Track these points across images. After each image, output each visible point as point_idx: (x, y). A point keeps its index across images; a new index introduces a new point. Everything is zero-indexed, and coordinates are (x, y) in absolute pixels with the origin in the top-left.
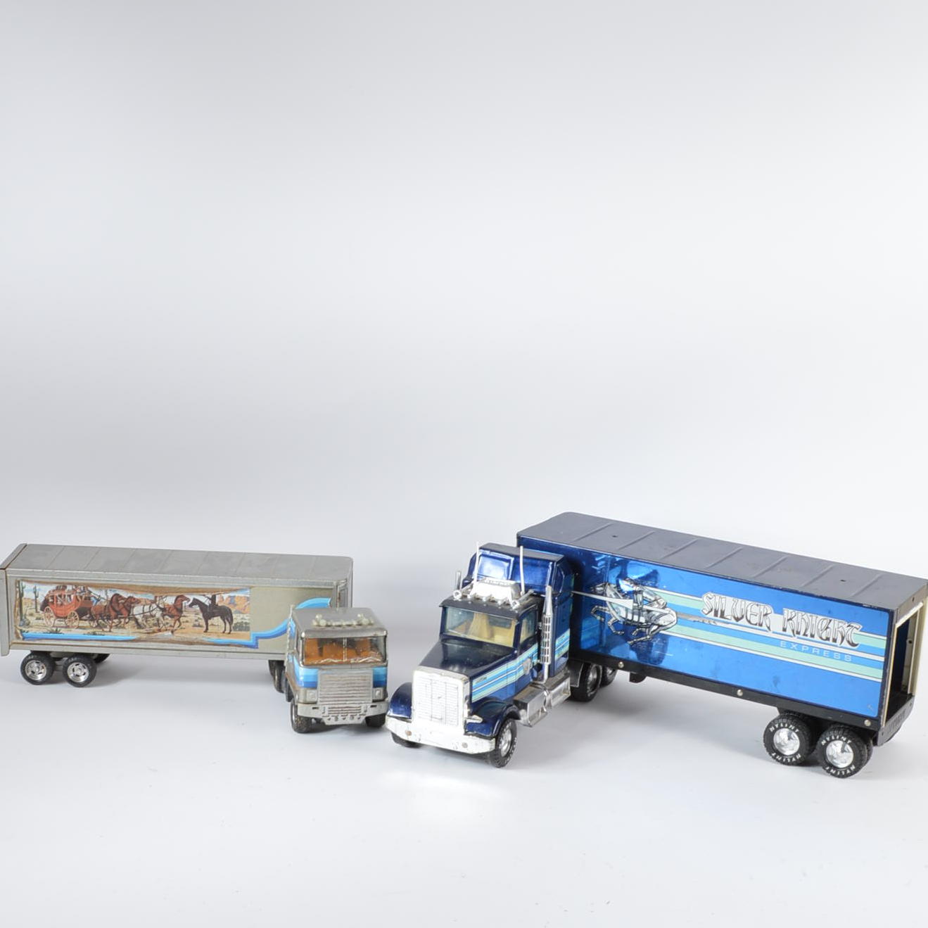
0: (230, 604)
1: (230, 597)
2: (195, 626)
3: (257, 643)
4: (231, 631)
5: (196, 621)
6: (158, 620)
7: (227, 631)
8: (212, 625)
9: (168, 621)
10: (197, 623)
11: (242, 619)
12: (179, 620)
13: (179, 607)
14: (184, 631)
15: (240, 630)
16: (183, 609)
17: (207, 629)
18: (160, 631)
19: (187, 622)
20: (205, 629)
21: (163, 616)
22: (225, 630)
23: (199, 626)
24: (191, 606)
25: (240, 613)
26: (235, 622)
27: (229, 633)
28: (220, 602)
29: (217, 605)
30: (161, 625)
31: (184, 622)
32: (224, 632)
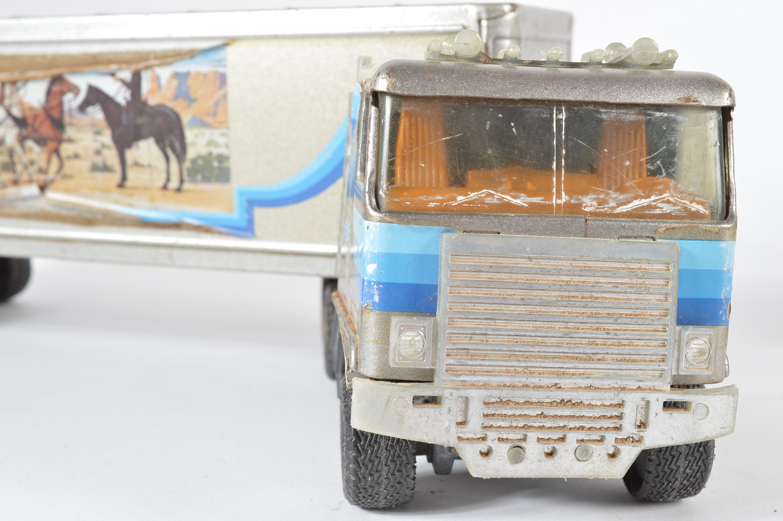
0: (176, 97)
1: (176, 75)
2: (95, 168)
3: (251, 221)
4: (182, 181)
5: (98, 153)
6: (11, 153)
7: (174, 184)
8: (137, 164)
9: (33, 156)
10: (98, 160)
11: (211, 143)
12: (57, 151)
13: (55, 114)
14: (70, 183)
15: (206, 179)
16: (67, 119)
17: (124, 178)
18: (16, 183)
19: (76, 156)
20: (117, 177)
21: (22, 139)
22: (168, 180)
23: (106, 168)
24: (83, 108)
25: (204, 125)
26: (191, 153)
27: (179, 190)
28: (152, 92)
29: (145, 104)
30: (19, 168)
31: (69, 158)
32: (165, 187)
